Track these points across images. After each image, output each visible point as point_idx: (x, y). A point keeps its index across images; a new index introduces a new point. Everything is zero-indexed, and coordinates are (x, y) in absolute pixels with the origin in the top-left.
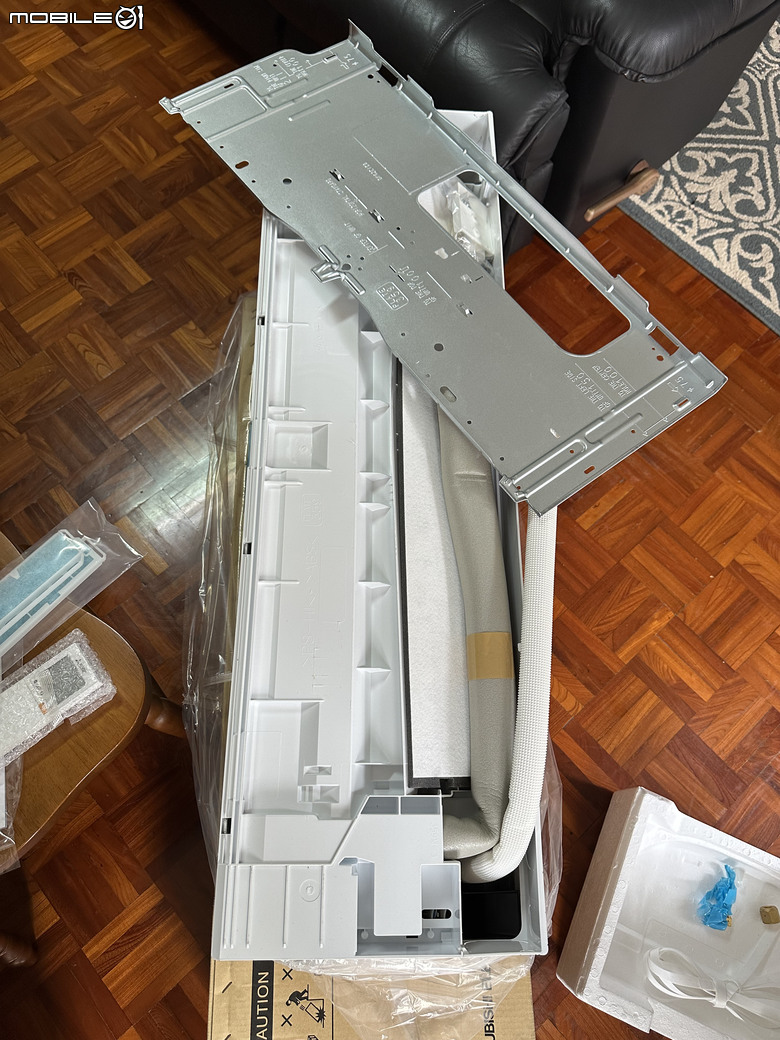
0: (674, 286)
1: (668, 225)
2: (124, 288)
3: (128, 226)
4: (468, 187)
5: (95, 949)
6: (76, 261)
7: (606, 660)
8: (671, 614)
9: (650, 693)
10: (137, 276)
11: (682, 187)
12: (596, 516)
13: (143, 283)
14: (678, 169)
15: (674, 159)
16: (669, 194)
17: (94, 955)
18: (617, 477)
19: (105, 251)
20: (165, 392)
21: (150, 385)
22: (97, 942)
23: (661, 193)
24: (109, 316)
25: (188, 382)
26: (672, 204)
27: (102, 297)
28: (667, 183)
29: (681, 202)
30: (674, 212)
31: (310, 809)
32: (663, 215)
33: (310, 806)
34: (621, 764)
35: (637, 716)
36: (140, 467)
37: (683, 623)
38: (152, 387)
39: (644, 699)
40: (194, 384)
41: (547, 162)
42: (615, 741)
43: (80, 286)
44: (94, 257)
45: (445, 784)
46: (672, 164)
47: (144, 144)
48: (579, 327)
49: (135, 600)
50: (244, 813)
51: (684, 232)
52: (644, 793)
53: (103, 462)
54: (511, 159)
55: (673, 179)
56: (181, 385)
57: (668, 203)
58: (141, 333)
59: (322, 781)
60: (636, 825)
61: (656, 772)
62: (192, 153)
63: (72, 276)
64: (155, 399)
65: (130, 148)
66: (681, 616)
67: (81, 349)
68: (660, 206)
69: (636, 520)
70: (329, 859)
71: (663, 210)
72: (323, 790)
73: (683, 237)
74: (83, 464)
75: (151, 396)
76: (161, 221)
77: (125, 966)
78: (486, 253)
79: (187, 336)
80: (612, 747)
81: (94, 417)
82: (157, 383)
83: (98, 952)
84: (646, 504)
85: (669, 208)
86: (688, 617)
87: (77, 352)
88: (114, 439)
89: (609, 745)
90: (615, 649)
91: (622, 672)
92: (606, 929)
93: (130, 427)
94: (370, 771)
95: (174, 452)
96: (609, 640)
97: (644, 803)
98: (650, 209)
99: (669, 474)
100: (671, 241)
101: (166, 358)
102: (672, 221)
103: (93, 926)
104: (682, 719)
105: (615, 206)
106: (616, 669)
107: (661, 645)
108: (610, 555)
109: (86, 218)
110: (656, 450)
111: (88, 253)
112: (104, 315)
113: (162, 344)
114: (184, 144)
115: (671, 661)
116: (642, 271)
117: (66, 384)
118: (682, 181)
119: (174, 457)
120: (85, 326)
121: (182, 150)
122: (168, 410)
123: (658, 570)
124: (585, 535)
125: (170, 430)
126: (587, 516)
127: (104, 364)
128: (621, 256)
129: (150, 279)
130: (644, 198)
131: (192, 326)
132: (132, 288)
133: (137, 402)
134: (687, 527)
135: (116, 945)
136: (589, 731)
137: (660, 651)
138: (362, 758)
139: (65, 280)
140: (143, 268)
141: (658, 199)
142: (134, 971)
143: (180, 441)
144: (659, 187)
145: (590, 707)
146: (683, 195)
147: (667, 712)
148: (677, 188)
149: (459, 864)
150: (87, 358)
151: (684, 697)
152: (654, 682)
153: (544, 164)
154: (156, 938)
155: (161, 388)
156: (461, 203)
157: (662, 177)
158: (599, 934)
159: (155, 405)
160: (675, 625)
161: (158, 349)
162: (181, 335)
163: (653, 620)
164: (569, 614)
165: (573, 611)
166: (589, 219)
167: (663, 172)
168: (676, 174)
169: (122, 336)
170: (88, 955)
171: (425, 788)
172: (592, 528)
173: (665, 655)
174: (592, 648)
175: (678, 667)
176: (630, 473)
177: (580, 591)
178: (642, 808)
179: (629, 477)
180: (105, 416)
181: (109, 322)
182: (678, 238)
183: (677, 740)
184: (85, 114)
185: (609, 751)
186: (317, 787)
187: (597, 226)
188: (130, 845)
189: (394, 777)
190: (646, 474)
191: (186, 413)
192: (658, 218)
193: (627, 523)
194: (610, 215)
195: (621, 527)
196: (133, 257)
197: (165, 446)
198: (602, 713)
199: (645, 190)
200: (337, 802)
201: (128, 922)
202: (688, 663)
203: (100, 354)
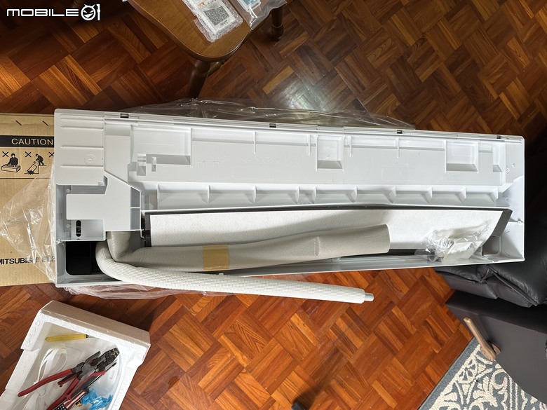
0: (429, 370)
1: (463, 367)
2: (417, 67)
3: (452, 69)
4: (479, 248)
5: (69, 61)
6: (431, 42)
7: (220, 329)
8: (245, 365)
9: (202, 353)
10: (424, 74)
11: (486, 375)
12: (298, 324)
13: (420, 78)
14: (496, 373)
15: (503, 371)
16: (482, 367)
17: (66, 61)
18: (320, 337)
19: (437, 57)
20: (361, 91)
21: (364, 82)
22: (73, 62)
23: (482, 363)
24: (402, 60)
25: (367, 102)
26: (476, 369)
27: (412, 56)
28: (488, 366)
29: (477, 374)
30: (471, 370)
31: (133, 161)
32: (470, 364)
33: (135, 160)
34: (164, 336)
35: (189, 345)
36: (320, 79)
37: (241, 372)
38: (363, 83)
39: (199, 350)
40: (366, 106)
41: (497, 296)
42: (176, 334)
43: (417, 45)
44: (434, 51)
45: (147, 233)
46: (499, 369)
47: (498, 77)
48: (404, 316)
49: (249, 77)
50: (132, 126)
51: (460, 376)
52: (147, 347)
53: (323, 59)
54: (498, 274)
55: (491, 370)
56: (365, 99)
57: (476, 367)
58: (393, 77)
59: (149, 167)
60: (130, 343)
61: (160, 356)
62: (494, 102)
63: (423, 40)
64: (357, 85)
65: (495, 69)
66: (244, 371)
67: (383, 45)
68: (474, 362)
69: (297, 347)
70: (107, 170)
71: (472, 364)
72: (144, 168)
73: (457, 375)
74: (321, 48)
75: (359, 83)
76: (455, 87)
77: (61, 77)
78: (443, 258)
79: (392, 101)
80: (173, 332)
81: (347, 53)
82: (366, 86)
83: (68, 63)
84: (306, 352)
85: (473, 367)
86: (244, 375)
87: (381, 44)
88: (334, 64)
89: (175, 330)
90: (226, 334)
91: (213, 338)
92: (75, 326)
93: (342, 73)
94: (154, 193)
95: (329, 96)
96: (231, 331)
97: (142, 347)
98: (473, 356)
99: (323, 365)
100: (454, 368)
101: (380, 91)
102: (466, 369)
103: (81, 60)
104: (188, 371)
105: (473, 336)
106: (215, 335)
107: (228, 360)
108: (277, 333)
109: (455, 47)
110: (336, 358)
111: (436, 48)
112: (402, 57)
113: (387, 88)
114: (499, 98)
115: (219, 365)
116: (437, 352)
117: (364, 38)
118: (489, 375)
119: (326, 96)
120: (396, 48)
121: (495, 97)
122: (351, 93)
123: (269, 359)
124: (288, 318)
125: (340, 93)
126: (298, 319)
127: (376, 58)
128: (445, 339)
129: (422, 81)
130: (479, 353)
131: (398, 104)
132: (417, 72)
133: (356, 77)
134: (293, 375)
135: (71, 72)
136: (182, 319)
137: (226, 359)
138: (161, 188)
139: (421, 36)
140: (429, 77)
141: (478, 361)
142: (58, 81)
143: (335, 99)
144: (486, 362)
145: (194, 320)
146: (482, 375)
147: (192, 362)
148: (485, 372)
149: (104, 240)
150: (378, 49)
151: (200, 372)
152: (208, 355)
153: (495, 294)
154: (75, 92)
155: (363, 89)
156: (471, 243)
157: (491, 363)
158: (73, 322)
159: (354, 86)
160: (239, 368)
161: (385, 86)
162: (393, 98)
163: (242, 356)
164: (245, 309)
165: (246, 311)
166: (465, 320)
167: (494, 364)
168: (493, 371)
169: (391, 67)
170: (66, 58)
171: (145, 222)
172: (292, 322)
173: (223, 362)
174: (226, 321)
175: (217, 369)
176: (323, 344)
177: (257, 315)
178: (139, 346)
179: (320, 343)
180: (348, 59)
181: (398, 60)
182: (456, 372)
183: (177, 368)
184: (513, 45)
185: (171, 330)
186: (145, 164)
187: (461, 326)
188: (122, 78)
189: (151, 205)
190: (323, 353)
191: (350, 101)
192: (468, 361)
193: (294, 341)
194: (469, 334)
195: (293, 338)
196: (435, 72)
197: (332, 91)
198: (191, 326)
199: (483, 353)
200: (137, 175)
201: (83, 78)
202: (219, 375)
203: (381, 56)
